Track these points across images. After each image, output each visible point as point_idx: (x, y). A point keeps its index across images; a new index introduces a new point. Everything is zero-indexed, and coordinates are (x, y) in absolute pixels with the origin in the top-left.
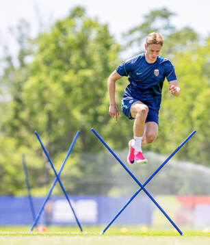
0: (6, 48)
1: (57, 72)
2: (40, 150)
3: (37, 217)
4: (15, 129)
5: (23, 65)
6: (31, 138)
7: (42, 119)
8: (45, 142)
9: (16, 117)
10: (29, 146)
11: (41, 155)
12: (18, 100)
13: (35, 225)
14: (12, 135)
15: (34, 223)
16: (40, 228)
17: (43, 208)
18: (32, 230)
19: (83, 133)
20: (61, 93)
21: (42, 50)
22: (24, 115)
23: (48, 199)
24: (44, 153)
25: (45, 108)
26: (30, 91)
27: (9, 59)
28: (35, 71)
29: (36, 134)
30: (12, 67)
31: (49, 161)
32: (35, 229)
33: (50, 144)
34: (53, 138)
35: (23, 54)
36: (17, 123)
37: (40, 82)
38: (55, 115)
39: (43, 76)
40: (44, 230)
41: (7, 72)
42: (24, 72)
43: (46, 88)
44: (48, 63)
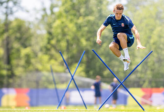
0: (43, 3)
1: (72, 17)
2: (62, 62)
3: (60, 101)
4: (48, 50)
5: (52, 13)
6: (57, 55)
7: (63, 44)
8: (65, 57)
9: (49, 43)
10: (56, 60)
11: (63, 65)
12: (50, 33)
13: (60, 105)
14: (46, 54)
15: (59, 104)
16: (63, 107)
17: (64, 96)
18: (58, 108)
19: (87, 52)
20: (74, 29)
21: (63, 5)
22: (53, 42)
23: (67, 90)
24: (64, 64)
25: (65, 38)
26: (57, 28)
27: (44, 10)
28: (60, 16)
29: (60, 53)
30: (46, 14)
31: (68, 68)
32: (59, 108)
33: (68, 58)
34: (70, 55)
35: (52, 7)
36: (49, 46)
37: (63, 23)
38: (71, 42)
39: (64, 19)
40: (65, 108)
41: (43, 17)
42: (53, 17)
43: (66, 26)
44: (67, 12)
